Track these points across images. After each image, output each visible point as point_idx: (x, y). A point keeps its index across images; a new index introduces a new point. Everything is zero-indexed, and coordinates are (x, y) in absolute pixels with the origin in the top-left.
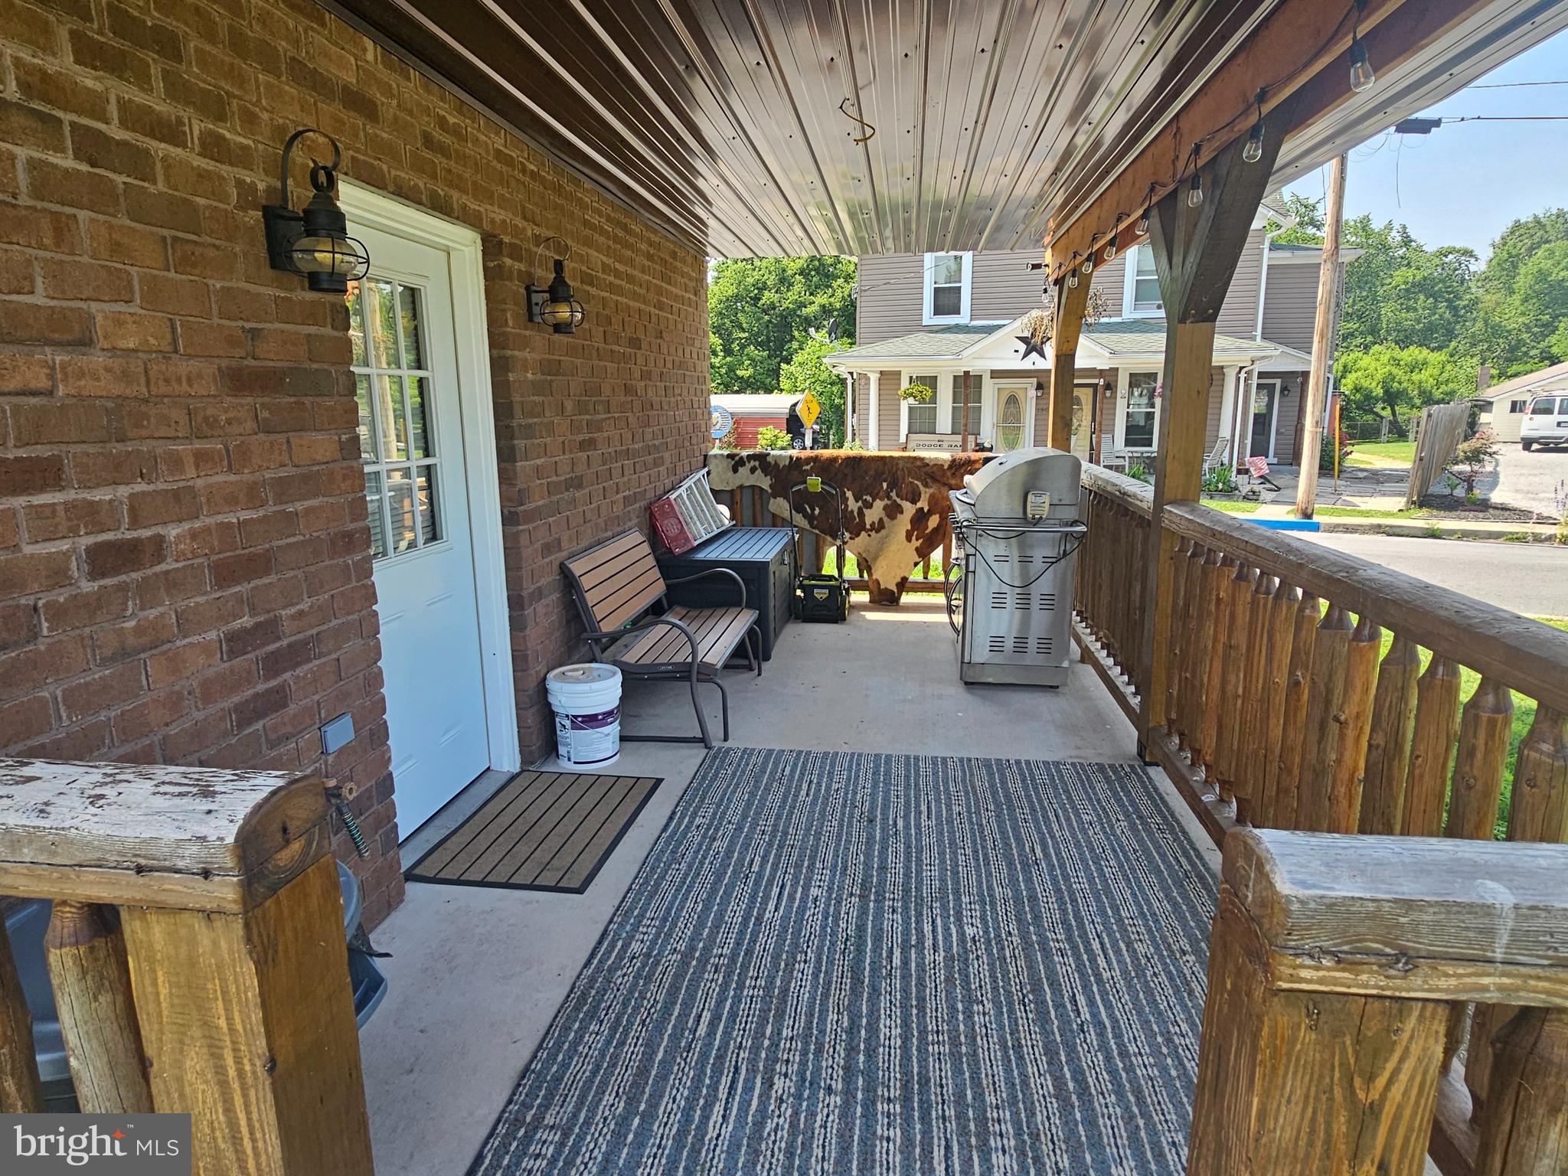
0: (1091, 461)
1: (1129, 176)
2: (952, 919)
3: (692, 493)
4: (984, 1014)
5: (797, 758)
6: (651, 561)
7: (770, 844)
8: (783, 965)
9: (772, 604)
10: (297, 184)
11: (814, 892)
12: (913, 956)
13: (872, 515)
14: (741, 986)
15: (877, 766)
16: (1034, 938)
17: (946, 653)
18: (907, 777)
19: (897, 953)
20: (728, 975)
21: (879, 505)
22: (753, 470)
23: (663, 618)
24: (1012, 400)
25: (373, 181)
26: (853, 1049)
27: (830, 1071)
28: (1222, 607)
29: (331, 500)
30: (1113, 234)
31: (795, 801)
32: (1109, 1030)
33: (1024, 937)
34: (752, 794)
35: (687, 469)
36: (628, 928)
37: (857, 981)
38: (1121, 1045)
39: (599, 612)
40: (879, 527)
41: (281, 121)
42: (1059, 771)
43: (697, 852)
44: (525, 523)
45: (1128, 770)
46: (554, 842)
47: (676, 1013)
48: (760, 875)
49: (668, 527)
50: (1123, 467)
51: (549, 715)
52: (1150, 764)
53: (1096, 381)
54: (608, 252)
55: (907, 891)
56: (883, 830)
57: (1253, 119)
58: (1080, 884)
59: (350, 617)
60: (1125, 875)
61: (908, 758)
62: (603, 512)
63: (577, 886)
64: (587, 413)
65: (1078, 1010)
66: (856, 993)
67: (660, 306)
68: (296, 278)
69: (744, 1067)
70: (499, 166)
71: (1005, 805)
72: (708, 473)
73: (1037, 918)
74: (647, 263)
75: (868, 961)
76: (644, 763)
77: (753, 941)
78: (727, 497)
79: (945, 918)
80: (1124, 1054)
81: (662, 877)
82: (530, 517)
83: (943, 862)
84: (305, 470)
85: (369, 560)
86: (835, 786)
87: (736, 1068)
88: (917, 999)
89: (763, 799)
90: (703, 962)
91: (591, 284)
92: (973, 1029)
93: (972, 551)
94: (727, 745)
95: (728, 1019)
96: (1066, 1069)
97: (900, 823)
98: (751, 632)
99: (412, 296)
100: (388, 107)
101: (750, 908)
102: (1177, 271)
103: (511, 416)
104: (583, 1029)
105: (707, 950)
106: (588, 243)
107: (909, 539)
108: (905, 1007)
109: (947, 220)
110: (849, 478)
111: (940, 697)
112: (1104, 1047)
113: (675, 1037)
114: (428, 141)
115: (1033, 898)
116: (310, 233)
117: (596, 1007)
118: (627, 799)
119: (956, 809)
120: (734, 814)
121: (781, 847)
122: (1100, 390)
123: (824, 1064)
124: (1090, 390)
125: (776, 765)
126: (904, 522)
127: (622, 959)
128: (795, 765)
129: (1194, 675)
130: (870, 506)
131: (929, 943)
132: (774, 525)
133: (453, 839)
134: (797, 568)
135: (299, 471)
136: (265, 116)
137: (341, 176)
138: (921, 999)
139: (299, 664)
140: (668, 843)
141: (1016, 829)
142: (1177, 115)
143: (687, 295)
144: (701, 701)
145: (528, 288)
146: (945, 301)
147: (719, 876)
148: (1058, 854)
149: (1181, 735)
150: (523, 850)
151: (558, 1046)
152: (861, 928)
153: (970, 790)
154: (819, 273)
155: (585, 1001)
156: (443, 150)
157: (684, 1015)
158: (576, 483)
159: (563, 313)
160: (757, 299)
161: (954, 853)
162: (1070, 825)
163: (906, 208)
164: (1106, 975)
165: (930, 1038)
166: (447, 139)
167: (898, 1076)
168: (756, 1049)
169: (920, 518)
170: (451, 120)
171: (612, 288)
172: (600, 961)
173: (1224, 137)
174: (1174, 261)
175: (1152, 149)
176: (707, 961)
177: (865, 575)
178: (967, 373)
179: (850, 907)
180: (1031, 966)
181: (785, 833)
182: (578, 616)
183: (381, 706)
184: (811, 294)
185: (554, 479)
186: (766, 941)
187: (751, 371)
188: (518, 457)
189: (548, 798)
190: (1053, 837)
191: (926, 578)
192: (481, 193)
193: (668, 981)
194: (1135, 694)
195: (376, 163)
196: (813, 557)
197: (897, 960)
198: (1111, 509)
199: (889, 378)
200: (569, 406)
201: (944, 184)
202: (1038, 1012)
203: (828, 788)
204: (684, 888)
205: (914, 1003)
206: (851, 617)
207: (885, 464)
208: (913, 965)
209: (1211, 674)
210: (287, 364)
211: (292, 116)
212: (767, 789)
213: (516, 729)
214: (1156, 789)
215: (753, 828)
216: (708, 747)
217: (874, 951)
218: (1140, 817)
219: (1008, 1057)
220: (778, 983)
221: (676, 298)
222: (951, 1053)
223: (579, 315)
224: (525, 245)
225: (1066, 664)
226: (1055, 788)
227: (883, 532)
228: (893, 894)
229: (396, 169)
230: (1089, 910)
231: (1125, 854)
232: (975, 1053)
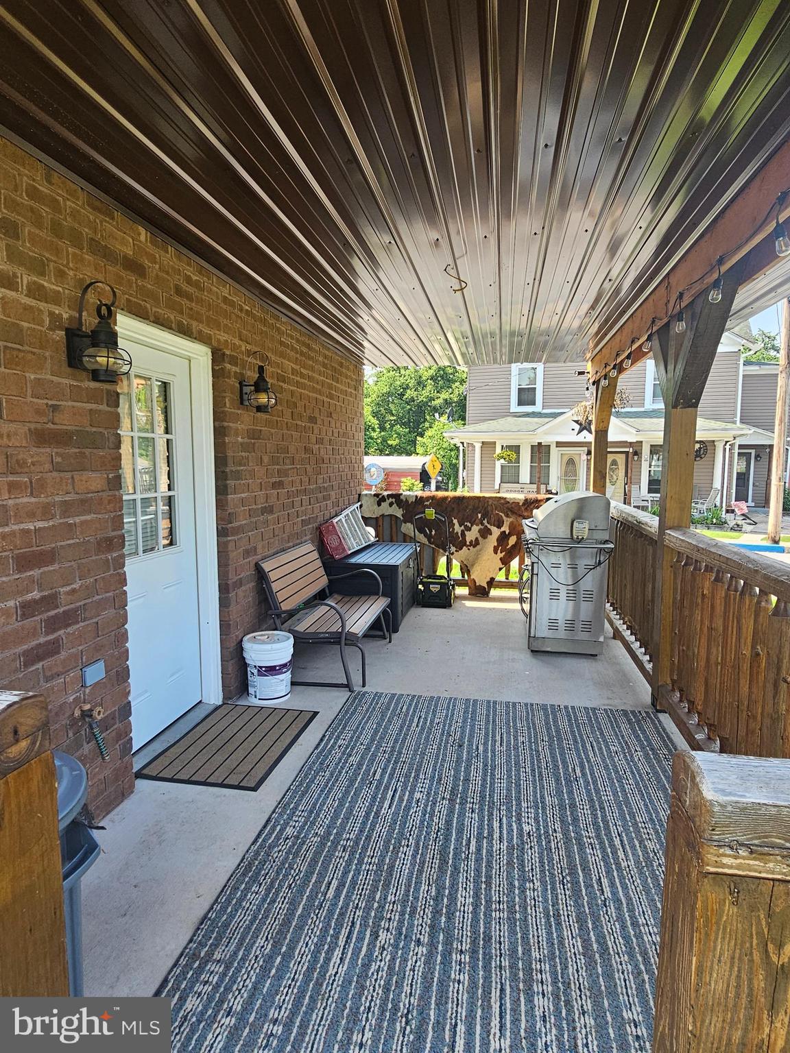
0: (625, 503)
1: (639, 314)
2: (514, 819)
3: (349, 519)
4: (534, 890)
5: (412, 701)
6: (319, 563)
7: (389, 761)
8: (391, 847)
9: (400, 594)
10: (89, 315)
11: (417, 795)
12: (485, 845)
13: (471, 535)
14: (360, 862)
15: (467, 707)
16: (573, 834)
17: (519, 629)
18: (488, 715)
19: (473, 842)
20: (352, 854)
21: (475, 529)
22: (391, 505)
23: (326, 602)
24: (571, 462)
25: (140, 313)
26: (437, 912)
27: (420, 928)
28: (706, 600)
29: (100, 516)
30: (629, 351)
31: (408, 730)
32: (625, 906)
33: (566, 833)
34: (379, 725)
35: (346, 502)
36: (285, 817)
37: (444, 861)
38: (632, 917)
39: (280, 597)
40: (475, 543)
41: (81, 276)
42: (595, 714)
43: (337, 764)
44: (232, 536)
45: (644, 715)
46: (240, 754)
47: (313, 881)
48: (380, 782)
49: (331, 542)
50: (647, 507)
51: (243, 665)
52: (658, 711)
53: (627, 450)
54: (296, 361)
55: (483, 797)
56: (468, 752)
57: (716, 276)
58: (608, 796)
59: (108, 595)
60: (640, 791)
61: (489, 702)
62: (287, 530)
63: (253, 786)
64: (278, 464)
65: (602, 890)
66: (442, 870)
67: (331, 396)
68: (85, 373)
69: (358, 923)
70: (225, 307)
71: (556, 738)
72: (361, 506)
73: (575, 820)
74: (322, 369)
75: (452, 847)
76: (307, 700)
77: (372, 829)
78: (373, 522)
79: (509, 818)
80: (635, 924)
81: (312, 781)
82: (237, 531)
83: (509, 777)
84: (82, 497)
85: (123, 556)
86: (437, 720)
87: (353, 923)
88: (486, 877)
89: (386, 728)
90: (335, 843)
91: (284, 381)
92: (525, 901)
93: (536, 560)
94: (364, 690)
95: (350, 886)
96: (592, 933)
97: (481, 748)
98: (384, 612)
99: (165, 386)
100: (153, 269)
101: (371, 805)
102: (670, 375)
103: (226, 465)
104: (247, 889)
105: (339, 834)
106: (282, 355)
107: (496, 552)
108: (477, 882)
109: (520, 344)
110: (456, 511)
111: (513, 660)
112: (620, 918)
113: (311, 898)
114: (179, 291)
115: (573, 806)
116: (95, 345)
117: (257, 874)
118: (293, 726)
119: (520, 739)
120: (365, 739)
121: (396, 763)
122: (630, 456)
123: (416, 922)
124: (623, 456)
125: (397, 704)
126: (492, 540)
127: (278, 840)
128: (410, 705)
129: (688, 648)
130: (469, 529)
131: (496, 836)
132: (405, 541)
133: (171, 750)
134: (419, 571)
135: (77, 497)
136: (71, 273)
137: (118, 311)
138: (489, 877)
139: (69, 625)
140: (318, 757)
141: (562, 754)
142: (668, 274)
143: (350, 390)
144: (347, 659)
145: (240, 383)
146: (525, 397)
147: (352, 782)
148: (592, 774)
149: (681, 691)
150: (219, 758)
151: (229, 901)
152: (449, 823)
153: (532, 726)
154: (444, 378)
155: (251, 868)
156: (189, 297)
157: (319, 882)
158: (269, 510)
159: (263, 399)
160: (402, 395)
161: (518, 771)
162: (602, 753)
163: (492, 335)
164: (624, 864)
165: (494, 906)
166: (191, 290)
167: (469, 934)
168: (368, 909)
169: (503, 538)
170: (195, 278)
171: (298, 384)
172: (264, 841)
173: (698, 288)
174: (669, 368)
175: (652, 297)
176: (338, 843)
177: (466, 576)
178: (540, 444)
179: (442, 807)
180: (570, 856)
181: (400, 753)
182: (266, 599)
183: (125, 654)
184: (438, 392)
185: (254, 507)
186: (381, 829)
187: (397, 441)
188: (229, 493)
189: (239, 723)
190: (589, 761)
191: (507, 579)
192: (211, 322)
193: (310, 855)
194: (650, 661)
195: (143, 303)
196: (430, 563)
197: (473, 848)
198: (631, 533)
199: (488, 446)
200: (266, 459)
201: (516, 320)
202: (573, 890)
203: (432, 722)
204: (326, 790)
205: (484, 880)
206: (456, 605)
207: (480, 501)
208: (485, 851)
209: (700, 649)
210: (77, 428)
211: (88, 274)
212: (390, 721)
213: (220, 675)
214: (664, 730)
215: (377, 748)
216: (351, 691)
217: (457, 840)
218: (652, 749)
219: (550, 923)
220: (387, 861)
221: (342, 391)
222: (509, 918)
223: (273, 401)
224: (240, 356)
225: (601, 639)
226: (592, 727)
227: (478, 547)
228: (473, 798)
229: (155, 307)
230: (613, 815)
231: (640, 776)
232: (526, 920)
